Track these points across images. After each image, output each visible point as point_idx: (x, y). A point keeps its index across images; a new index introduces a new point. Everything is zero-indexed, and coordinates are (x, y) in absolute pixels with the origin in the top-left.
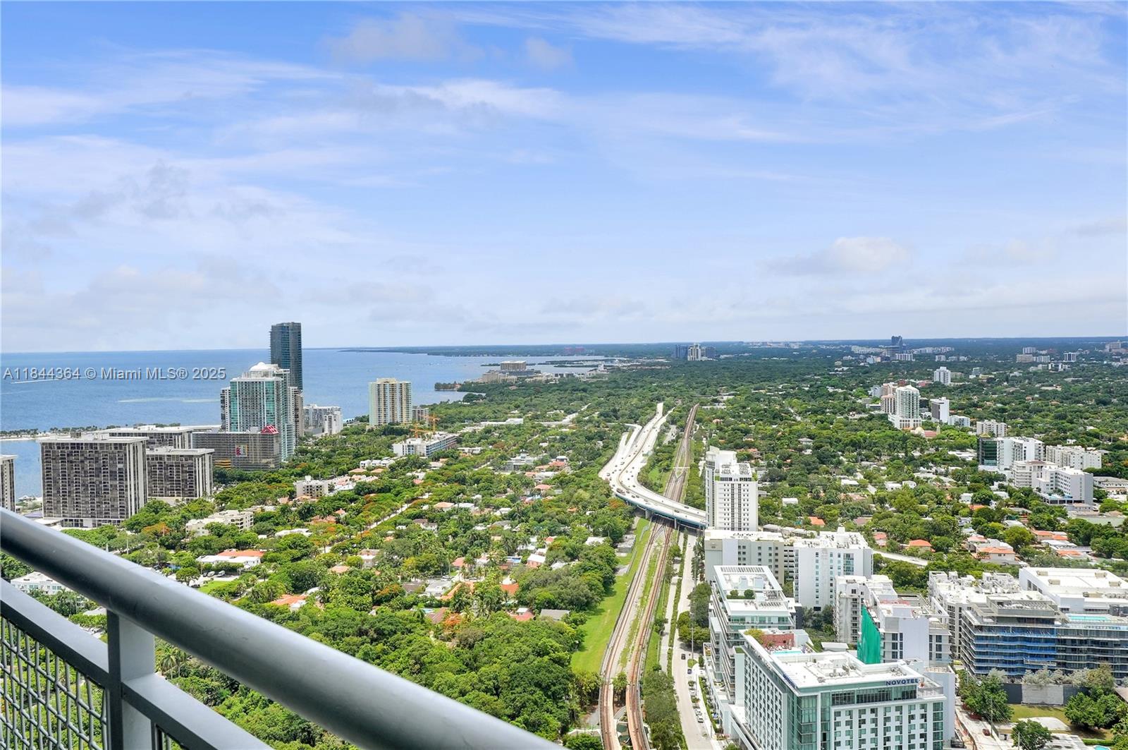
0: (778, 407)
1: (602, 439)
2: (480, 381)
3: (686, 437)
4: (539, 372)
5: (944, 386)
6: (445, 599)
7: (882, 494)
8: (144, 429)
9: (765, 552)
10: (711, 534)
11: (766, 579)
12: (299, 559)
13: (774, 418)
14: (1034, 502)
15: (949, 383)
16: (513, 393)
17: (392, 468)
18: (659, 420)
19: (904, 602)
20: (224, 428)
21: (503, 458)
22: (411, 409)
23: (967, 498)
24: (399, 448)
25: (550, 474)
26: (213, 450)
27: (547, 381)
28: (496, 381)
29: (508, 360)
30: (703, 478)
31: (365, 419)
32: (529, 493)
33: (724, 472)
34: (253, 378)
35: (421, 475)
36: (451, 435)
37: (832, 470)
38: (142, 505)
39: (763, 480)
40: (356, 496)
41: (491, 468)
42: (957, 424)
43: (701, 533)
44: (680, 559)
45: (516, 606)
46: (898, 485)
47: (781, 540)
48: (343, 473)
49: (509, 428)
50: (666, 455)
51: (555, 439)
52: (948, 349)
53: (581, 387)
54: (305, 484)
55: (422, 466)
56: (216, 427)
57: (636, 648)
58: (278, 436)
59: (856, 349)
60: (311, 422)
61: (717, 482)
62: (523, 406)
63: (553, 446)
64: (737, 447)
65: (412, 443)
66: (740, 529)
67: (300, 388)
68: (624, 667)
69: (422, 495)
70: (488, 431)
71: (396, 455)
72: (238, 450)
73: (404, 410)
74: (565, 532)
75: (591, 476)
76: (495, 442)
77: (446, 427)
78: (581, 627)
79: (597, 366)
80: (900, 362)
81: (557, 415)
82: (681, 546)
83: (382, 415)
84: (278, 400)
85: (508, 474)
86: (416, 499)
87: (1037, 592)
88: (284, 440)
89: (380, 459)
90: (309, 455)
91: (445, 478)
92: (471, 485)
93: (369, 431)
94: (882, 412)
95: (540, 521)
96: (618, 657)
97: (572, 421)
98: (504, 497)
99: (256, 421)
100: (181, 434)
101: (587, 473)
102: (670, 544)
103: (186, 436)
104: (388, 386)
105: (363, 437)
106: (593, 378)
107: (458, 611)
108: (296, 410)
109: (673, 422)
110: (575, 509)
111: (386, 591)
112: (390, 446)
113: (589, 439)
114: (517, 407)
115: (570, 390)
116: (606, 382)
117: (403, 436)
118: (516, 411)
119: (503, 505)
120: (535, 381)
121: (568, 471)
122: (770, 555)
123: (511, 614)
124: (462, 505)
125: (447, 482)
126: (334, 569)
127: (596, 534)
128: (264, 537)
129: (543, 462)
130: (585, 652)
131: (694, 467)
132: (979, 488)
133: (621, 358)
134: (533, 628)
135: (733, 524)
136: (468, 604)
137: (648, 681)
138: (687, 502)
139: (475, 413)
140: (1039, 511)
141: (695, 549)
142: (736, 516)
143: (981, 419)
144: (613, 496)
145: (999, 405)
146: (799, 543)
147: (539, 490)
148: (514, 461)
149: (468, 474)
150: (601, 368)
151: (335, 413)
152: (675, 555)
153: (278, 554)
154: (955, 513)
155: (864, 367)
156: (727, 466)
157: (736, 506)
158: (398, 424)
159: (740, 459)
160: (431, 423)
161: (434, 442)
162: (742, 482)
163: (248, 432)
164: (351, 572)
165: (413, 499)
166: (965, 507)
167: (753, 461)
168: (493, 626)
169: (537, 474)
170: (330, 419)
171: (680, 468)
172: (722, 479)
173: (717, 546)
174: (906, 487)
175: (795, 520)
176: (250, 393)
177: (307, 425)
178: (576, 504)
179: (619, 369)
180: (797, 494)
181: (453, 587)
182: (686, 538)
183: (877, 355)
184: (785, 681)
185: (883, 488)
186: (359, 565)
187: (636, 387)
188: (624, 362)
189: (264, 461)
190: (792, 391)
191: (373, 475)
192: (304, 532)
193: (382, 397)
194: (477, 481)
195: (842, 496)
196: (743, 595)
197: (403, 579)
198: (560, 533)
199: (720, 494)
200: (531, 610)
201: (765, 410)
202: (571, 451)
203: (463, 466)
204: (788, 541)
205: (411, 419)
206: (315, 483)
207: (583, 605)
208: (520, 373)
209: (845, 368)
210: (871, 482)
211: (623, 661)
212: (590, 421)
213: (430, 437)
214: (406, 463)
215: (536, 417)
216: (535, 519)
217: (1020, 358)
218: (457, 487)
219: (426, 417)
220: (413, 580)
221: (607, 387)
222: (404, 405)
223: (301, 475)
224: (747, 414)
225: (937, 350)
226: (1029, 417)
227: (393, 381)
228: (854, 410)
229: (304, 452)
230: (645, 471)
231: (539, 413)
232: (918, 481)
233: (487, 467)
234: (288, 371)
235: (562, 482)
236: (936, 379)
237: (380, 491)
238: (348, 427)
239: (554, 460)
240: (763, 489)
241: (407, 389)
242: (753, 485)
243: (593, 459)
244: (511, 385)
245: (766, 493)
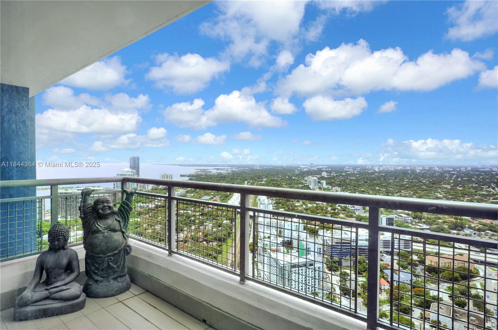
0: (279, 183)
2: (194, 174)
4: (211, 172)
5: (324, 177)
6: (181, 239)
7: (307, 208)
9: (274, 225)
10: (259, 220)
11: (274, 233)
13: (278, 186)
14: (347, 210)
15: (326, 176)
16: (203, 178)
19: (311, 239)
20: (114, 188)
21: (200, 197)
23: (329, 209)
27: (214, 174)
28: (199, 174)
30: (257, 203)
32: (207, 208)
33: (263, 202)
34: (124, 173)
36: (184, 190)
37: (293, 201)
39: (274, 204)
40: (155, 209)
42: (328, 188)
43: (257, 219)
45: (203, 241)
46: (311, 205)
47: (279, 221)
48: (151, 202)
51: (215, 192)
52: (326, 167)
53: (224, 176)
54: (139, 205)
57: (237, 253)
59: (301, 166)
61: (261, 205)
63: (215, 194)
67: (139, 176)
72: (119, 195)
76: (198, 192)
78: (221, 247)
80: (313, 170)
82: (251, 223)
87: (347, 235)
92: (190, 205)
93: (160, 189)
94: (308, 184)
95: (210, 216)
98: (200, 209)
100: (100, 190)
104: (166, 175)
105: (158, 191)
106: (227, 173)
107: (185, 243)
110: (220, 213)
115: (220, 178)
120: (210, 174)
121: (219, 201)
123: (201, 244)
124: (187, 211)
126: (147, 231)
127: (226, 220)
129: (212, 198)
131: (255, 200)
132: (333, 206)
133: (236, 168)
134: (207, 248)
136: (188, 241)
140: (348, 212)
143: (334, 187)
145: (339, 183)
147: (210, 207)
148: (203, 198)
150: (229, 171)
154: (326, 213)
155: (303, 171)
156: (264, 200)
159: (268, 198)
161: (179, 192)
162: (268, 205)
164: (153, 232)
166: (329, 211)
167: (272, 199)
168: (195, 247)
172: (263, 204)
173: (261, 223)
174: (313, 206)
177: (141, 187)
178: (221, 211)
179: (235, 171)
180: (284, 208)
181: (184, 236)
182: (252, 221)
183: (307, 168)
184: (278, 262)
185: (307, 206)
186: (155, 230)
187: (239, 176)
188: (236, 169)
190: (283, 178)
191: (160, 202)
192: (139, 220)
195: (296, 208)
196: (268, 237)
198: (216, 220)
200: (207, 243)
201: (276, 184)
202: (220, 195)
206: (143, 205)
207: (221, 240)
208: (205, 172)
209: (298, 172)
210: (304, 204)
213: (178, 191)
217: (345, 169)
218: (186, 206)
221: (231, 176)
225: (323, 167)
226: (347, 186)
228: (300, 184)
232: (317, 204)
234: (134, 171)
236: (322, 175)
238: (153, 187)
239: (215, 198)
240: (274, 206)
241: (172, 177)
242: (271, 206)
243: (226, 198)
244: (203, 175)
245: (275, 207)
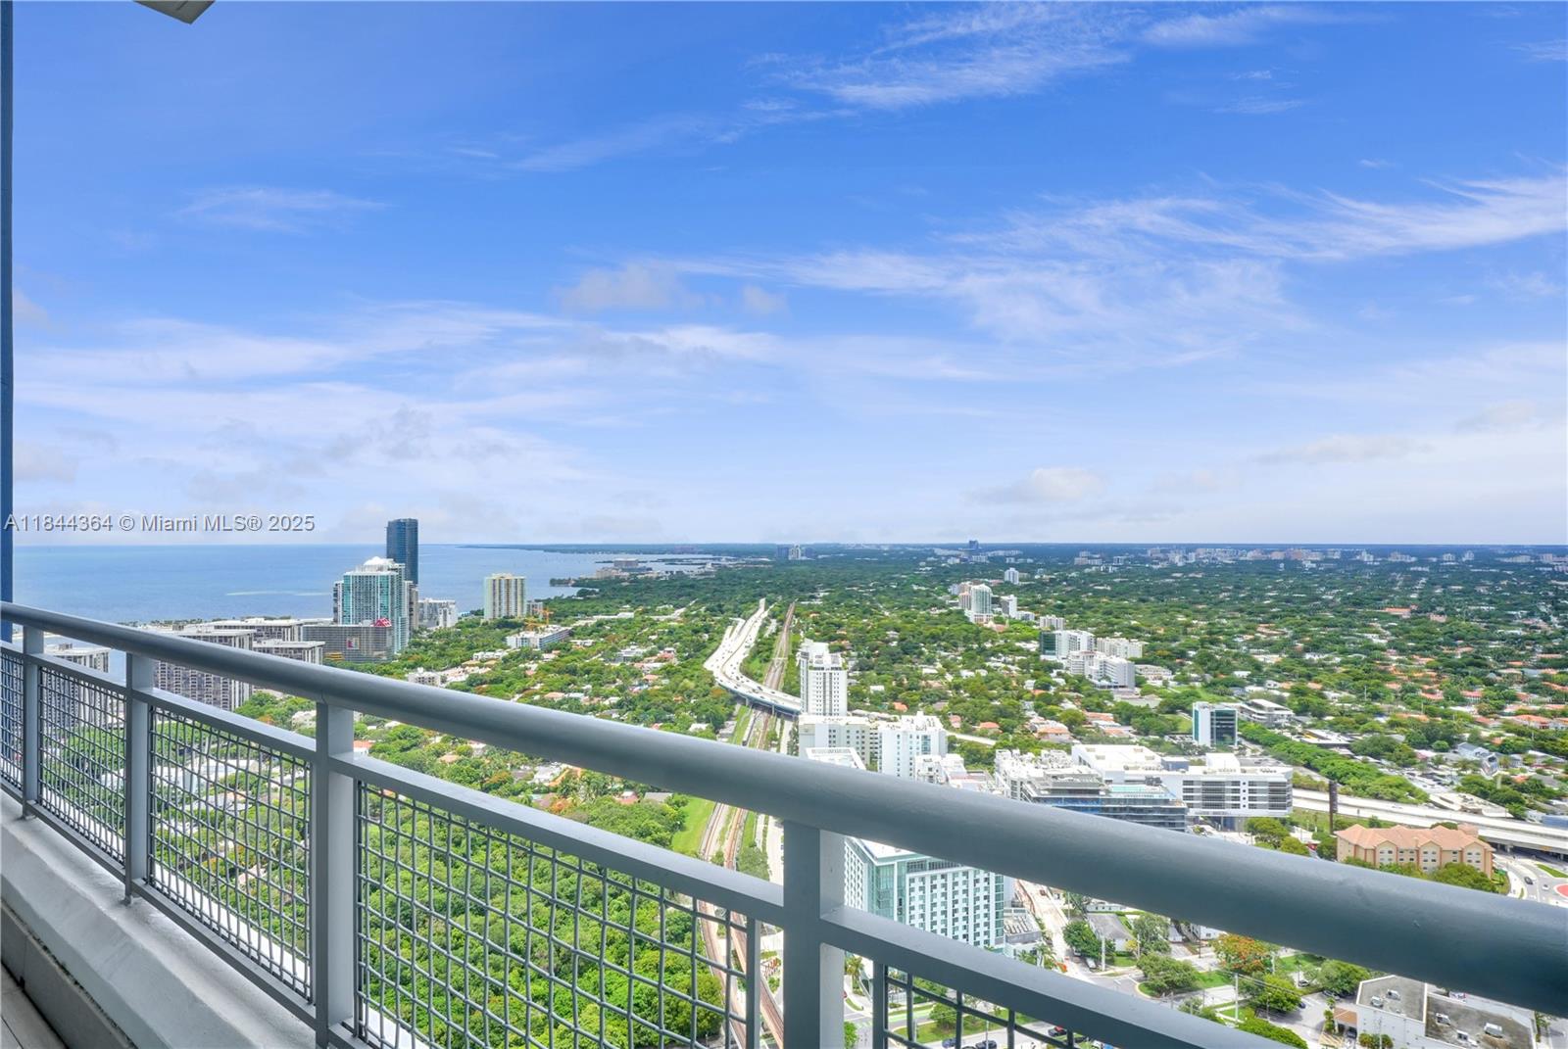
0: (868, 603)
1: (707, 632)
2: (594, 576)
3: (785, 630)
4: (651, 569)
5: (1012, 585)
6: (553, 784)
7: (957, 681)
8: (252, 622)
9: (853, 735)
10: (804, 719)
11: (853, 760)
12: (408, 749)
13: (864, 613)
14: (1085, 688)
15: (1017, 582)
16: (625, 588)
17: (505, 660)
18: (762, 613)
19: (972, 778)
20: (336, 621)
21: (614, 650)
22: (526, 604)
23: (1030, 684)
24: (512, 641)
25: (658, 665)
26: (323, 643)
27: (658, 578)
28: (609, 578)
29: (621, 558)
30: (798, 668)
31: (479, 613)
32: (637, 683)
33: (817, 662)
34: (367, 572)
35: (533, 666)
36: (563, 629)
37: (914, 660)
38: (247, 698)
39: (854, 670)
40: (468, 687)
41: (602, 659)
42: (1023, 619)
43: (796, 719)
44: (776, 743)
45: (622, 790)
46: (972, 674)
47: (868, 724)
48: (456, 665)
49: (620, 621)
50: (766, 647)
51: (664, 632)
52: (1017, 552)
54: (417, 675)
55: (536, 657)
56: (327, 620)
57: (733, 827)
58: (391, 629)
59: (939, 552)
60: (426, 615)
61: (810, 671)
62: (633, 601)
63: (661, 638)
64: (831, 639)
65: (526, 636)
66: (831, 714)
67: (416, 582)
68: (722, 843)
69: (534, 685)
70: (600, 624)
71: (509, 647)
72: (350, 643)
73: (519, 604)
74: (670, 719)
75: (697, 667)
76: (606, 635)
77: (559, 621)
78: (682, 808)
79: (705, 564)
80: (976, 563)
81: (666, 609)
82: (778, 731)
83: (497, 608)
84: (392, 593)
85: (618, 665)
86: (529, 689)
87: (1087, 767)
88: (397, 633)
89: (494, 651)
90: (422, 647)
91: (557, 669)
92: (581, 675)
93: (483, 624)
94: (960, 608)
95: (646, 710)
96: (717, 835)
97: (681, 616)
98: (613, 686)
99: (368, 613)
100: (290, 627)
101: (693, 664)
102: (768, 729)
103: (296, 629)
104: (503, 580)
105: (477, 630)
106: (702, 575)
107: (566, 796)
108: (411, 603)
109: (774, 617)
110: (680, 698)
111: (494, 779)
112: (503, 639)
113: (696, 632)
114: (628, 602)
115: (679, 589)
116: (712, 579)
117: (517, 630)
118: (628, 606)
119: (612, 694)
120: (646, 578)
121: (675, 662)
122: (858, 737)
123: (617, 798)
124: (572, 695)
125: (559, 673)
126: (443, 758)
127: (699, 721)
128: (374, 727)
129: (652, 654)
130: (686, 833)
131: (792, 658)
132: (1040, 675)
133: (727, 557)
134: (637, 810)
135: (825, 710)
136: (575, 789)
137: (743, 857)
138: (784, 690)
139: (588, 607)
140: (1089, 695)
141: (790, 733)
142: (828, 702)
143: (1043, 614)
144: (717, 685)
145: (1059, 602)
146: (883, 725)
147: (647, 680)
148: (624, 653)
149: (579, 665)
150: (709, 566)
151: (450, 606)
152: (772, 740)
153: (387, 745)
154: (1020, 698)
155: (945, 567)
156: (820, 657)
157: (828, 693)
158: (512, 617)
159: (832, 650)
160: (545, 616)
161: (547, 635)
162: (833, 671)
163: (360, 625)
164: (460, 761)
165: (525, 690)
166: (1028, 692)
167: (845, 653)
168: (599, 809)
169: (646, 665)
170: (445, 612)
171: (778, 659)
172: (816, 669)
173: (810, 731)
174: (978, 675)
175: (881, 705)
176: (364, 588)
177: (421, 619)
178: (681, 692)
179: (725, 567)
180: (883, 682)
181: (561, 773)
182: (782, 723)
183: (956, 556)
184: (866, 852)
185: (958, 676)
186: (468, 753)
187: (740, 584)
188: (730, 560)
189: (376, 653)
190: (881, 589)
191: (486, 666)
193: (497, 591)
194: (588, 672)
195: (923, 683)
197: (512, 766)
198: (665, 721)
199: (812, 682)
200: (636, 794)
201: (857, 606)
202: (678, 644)
203: (575, 657)
204: (873, 725)
205: (525, 613)
206: (427, 674)
208: (632, 570)
209: (929, 569)
210: (948, 671)
211: (722, 839)
212: (697, 615)
213: (543, 630)
214: (519, 656)
215: (646, 612)
216: (642, 708)
217: (1077, 561)
218: (567, 678)
219: (540, 611)
220: (522, 767)
221: (714, 584)
222: (519, 600)
223: (413, 667)
224: (841, 610)
225: (1008, 553)
226: (1084, 613)
227: (508, 576)
228: (934, 605)
229: (417, 645)
230: (748, 661)
231: (649, 608)
232: (989, 669)
233: (598, 658)
234: (403, 566)
235: (668, 672)
236: (1007, 579)
237: (492, 682)
238: (463, 620)
239: (662, 652)
240: (852, 678)
241: (522, 584)
242: (843, 674)
243: (698, 650)
244: (624, 581)
245: (855, 681)
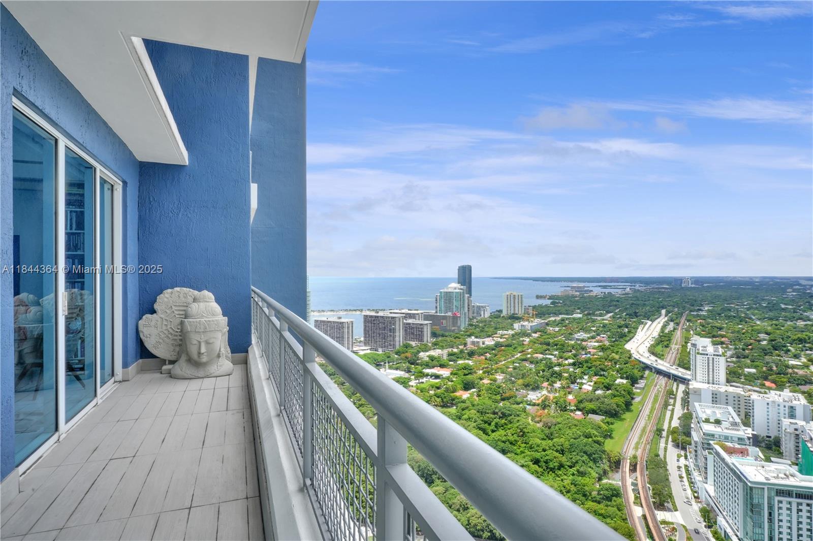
0: (743, 315)
1: (627, 327)
2: (560, 294)
3: (680, 329)
4: (592, 291)
6: (537, 402)
8: (403, 311)
9: (731, 399)
10: (694, 385)
11: (730, 414)
12: (467, 375)
13: (741, 321)
16: (577, 301)
17: (513, 335)
18: (662, 320)
20: (436, 312)
21: (570, 334)
22: (523, 307)
24: (516, 326)
25: (597, 344)
26: (431, 322)
27: (596, 296)
28: (568, 295)
29: (575, 285)
30: (689, 353)
31: (501, 311)
32: (584, 353)
33: (703, 350)
34: (450, 290)
35: (527, 340)
36: (543, 321)
37: (783, 355)
38: (401, 344)
39: (732, 357)
40: (495, 348)
41: (564, 339)
43: (688, 384)
44: (674, 397)
45: (575, 410)
47: (743, 393)
48: (489, 336)
49: (574, 319)
50: (667, 339)
51: (600, 326)
53: (616, 300)
54: (471, 340)
55: (528, 335)
56: (433, 312)
57: (644, 442)
58: (460, 317)
60: (475, 311)
61: (698, 356)
62: (582, 308)
63: (598, 330)
64: (714, 336)
65: (524, 324)
66: (713, 384)
67: (471, 295)
68: (637, 451)
69: (527, 350)
70: (563, 320)
71: (515, 329)
72: (442, 322)
73: (520, 308)
74: (604, 375)
75: (620, 347)
76: (566, 326)
77: (541, 317)
78: (611, 426)
79: (626, 288)
81: (601, 313)
82: (675, 390)
83: (509, 309)
84: (460, 300)
85: (573, 342)
86: (525, 351)
88: (463, 319)
89: (507, 331)
90: (474, 327)
91: (539, 342)
92: (552, 346)
93: (502, 317)
95: (590, 368)
96: (633, 445)
97: (610, 317)
98: (570, 354)
99: (450, 309)
100: (418, 314)
101: (618, 345)
102: (668, 388)
103: (420, 315)
104: (512, 295)
105: (499, 320)
106: (623, 295)
107: (544, 409)
108: (469, 305)
109: (672, 321)
110: (610, 364)
111: (507, 395)
112: (512, 325)
113: (620, 327)
114: (579, 309)
115: (609, 303)
116: (631, 297)
117: (519, 320)
118: (578, 311)
119: (569, 358)
120: (590, 296)
121: (607, 343)
122: (734, 401)
123: (572, 414)
124: (547, 356)
125: (541, 344)
126: (483, 381)
127: (622, 378)
128: (452, 363)
129: (593, 338)
130: (614, 440)
131: (684, 346)
133: (640, 285)
134: (584, 423)
135: (709, 380)
136: (549, 406)
137: (650, 461)
138: (679, 365)
139: (556, 310)
141: (683, 392)
142: (711, 376)
144: (633, 359)
146: (754, 396)
147: (590, 352)
148: (576, 336)
149: (551, 341)
150: (628, 289)
151: (487, 307)
152: (671, 394)
153: (457, 372)
156: (705, 347)
157: (711, 370)
158: (517, 314)
159: (714, 344)
160: (533, 315)
161: (534, 324)
162: (715, 357)
163: (447, 314)
164: (491, 384)
165: (523, 351)
167: (724, 346)
168: (562, 419)
169: (589, 343)
170: (484, 310)
171: (675, 347)
172: (701, 354)
173: (698, 392)
175: (754, 382)
176: (448, 297)
177: (473, 313)
178: (611, 361)
179: (638, 290)
180: (756, 367)
181: (542, 396)
182: (678, 386)
184: (741, 475)
186: (495, 380)
187: (649, 300)
188: (642, 286)
189: (453, 328)
191: (504, 338)
192: (470, 363)
193: (509, 301)
194: (556, 345)
195: (790, 370)
196: (713, 421)
197: (516, 389)
198: (601, 375)
199: (700, 363)
200: (583, 414)
201: (734, 317)
202: (608, 333)
203: (549, 337)
204: (747, 394)
205: (523, 312)
206: (476, 340)
207: (613, 414)
208: (582, 291)
210: (811, 364)
211: (636, 448)
212: (620, 318)
213: (532, 322)
214: (520, 334)
215: (589, 314)
216: (587, 367)
218: (545, 347)
219: (531, 311)
220: (521, 391)
221: (631, 300)
222: (520, 305)
223: (470, 336)
224: (722, 319)
227: (515, 293)
229: (471, 325)
230: (652, 346)
231: (591, 312)
233: (561, 338)
234: (465, 288)
235: (603, 349)
237: (506, 346)
238: (492, 314)
239: (599, 337)
240: (730, 362)
241: (522, 298)
242: (722, 359)
243: (622, 338)
244: (576, 297)
245: (733, 364)
